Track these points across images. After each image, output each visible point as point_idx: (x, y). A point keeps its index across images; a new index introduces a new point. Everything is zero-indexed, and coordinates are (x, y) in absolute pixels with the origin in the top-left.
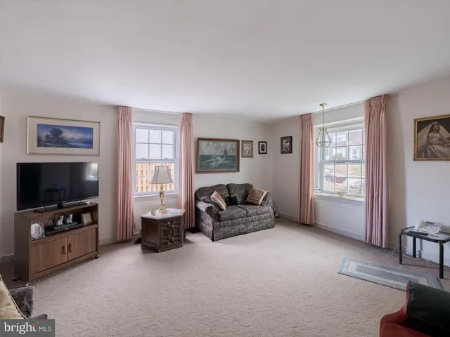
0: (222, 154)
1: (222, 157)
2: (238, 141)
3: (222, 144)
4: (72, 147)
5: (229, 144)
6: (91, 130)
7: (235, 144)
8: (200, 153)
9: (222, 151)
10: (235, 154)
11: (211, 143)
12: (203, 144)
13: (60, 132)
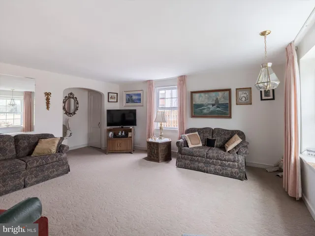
0: (214, 102)
1: (213, 105)
2: (229, 90)
3: (213, 94)
4: (135, 102)
5: (220, 94)
6: (140, 94)
7: (227, 93)
8: (194, 103)
9: (213, 100)
10: (228, 102)
11: (202, 94)
12: (196, 96)
13: (132, 96)
